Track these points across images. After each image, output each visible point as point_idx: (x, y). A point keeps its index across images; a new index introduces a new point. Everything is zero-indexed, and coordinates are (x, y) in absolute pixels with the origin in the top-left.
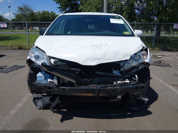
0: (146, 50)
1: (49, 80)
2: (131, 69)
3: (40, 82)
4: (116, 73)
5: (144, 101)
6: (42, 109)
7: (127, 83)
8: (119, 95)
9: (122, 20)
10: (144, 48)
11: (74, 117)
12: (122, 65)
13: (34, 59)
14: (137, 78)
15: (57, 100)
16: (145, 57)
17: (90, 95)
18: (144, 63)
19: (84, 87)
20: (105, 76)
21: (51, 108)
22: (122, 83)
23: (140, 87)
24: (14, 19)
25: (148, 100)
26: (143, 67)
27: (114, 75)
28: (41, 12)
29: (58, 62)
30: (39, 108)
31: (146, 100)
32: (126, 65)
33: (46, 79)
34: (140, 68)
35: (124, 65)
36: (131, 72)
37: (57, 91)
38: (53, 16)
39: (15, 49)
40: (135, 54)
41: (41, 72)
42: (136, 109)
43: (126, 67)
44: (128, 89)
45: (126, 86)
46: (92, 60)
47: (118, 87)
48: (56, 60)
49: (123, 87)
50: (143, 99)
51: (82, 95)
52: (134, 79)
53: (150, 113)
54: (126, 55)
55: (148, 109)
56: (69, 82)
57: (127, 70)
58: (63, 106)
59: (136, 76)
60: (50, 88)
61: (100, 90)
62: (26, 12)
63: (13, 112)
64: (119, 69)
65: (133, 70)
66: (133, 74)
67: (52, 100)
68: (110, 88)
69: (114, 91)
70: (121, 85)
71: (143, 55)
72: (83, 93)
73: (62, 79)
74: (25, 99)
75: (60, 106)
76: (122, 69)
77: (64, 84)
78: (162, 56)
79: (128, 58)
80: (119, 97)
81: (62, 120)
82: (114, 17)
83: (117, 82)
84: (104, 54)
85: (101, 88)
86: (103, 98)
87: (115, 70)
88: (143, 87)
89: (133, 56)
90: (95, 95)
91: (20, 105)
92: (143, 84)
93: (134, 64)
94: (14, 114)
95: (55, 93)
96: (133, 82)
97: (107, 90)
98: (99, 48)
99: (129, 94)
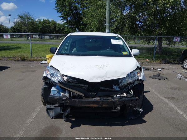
0: (140, 69)
1: (62, 94)
2: (128, 85)
3: (54, 95)
4: (116, 88)
5: (139, 111)
6: (54, 118)
7: (125, 96)
8: (118, 106)
9: (122, 41)
10: (138, 67)
11: (81, 125)
12: (121, 82)
13: (50, 76)
14: (132, 92)
15: (69, 110)
16: (139, 75)
17: (95, 106)
18: (138, 80)
19: (90, 100)
20: (107, 90)
21: (63, 116)
22: (120, 96)
23: (134, 99)
24: (13, 27)
25: (143, 110)
26: (138, 83)
27: (114, 90)
28: (42, 21)
29: (69, 79)
30: (52, 117)
31: (141, 110)
32: (124, 81)
33: (59, 92)
34: (136, 83)
35: (122, 81)
36: (128, 87)
37: (69, 103)
38: (54, 25)
39: (18, 60)
40: (131, 73)
41: (55, 87)
42: (132, 118)
43: (124, 83)
44: (125, 101)
45: (123, 99)
46: (97, 78)
47: (117, 100)
48: (68, 78)
49: (121, 99)
50: (138, 109)
51: (88, 105)
52: (130, 93)
53: (145, 122)
54: (123, 73)
55: (143, 119)
56: (79, 95)
57: (125, 85)
58: (71, 116)
59: (132, 90)
60: (63, 100)
61: (103, 102)
62: (27, 20)
63: (29, 121)
64: (118, 85)
65: (129, 85)
66: (129, 89)
67: (64, 110)
68: (111, 100)
69: (114, 102)
70: (120, 98)
71: (137, 73)
72: (90, 104)
73: (73, 92)
74: (38, 110)
75: (70, 116)
76: (121, 85)
77: (74, 97)
78: (162, 68)
79: (125, 76)
80: (118, 108)
81: (72, 127)
82: (114, 38)
83: (116, 96)
84: (106, 73)
85: (104, 101)
86: (105, 108)
87: (115, 85)
88: (137, 100)
89: (129, 74)
90: (99, 106)
91: (34, 115)
92: (137, 97)
93: (130, 80)
94: (31, 123)
95: (67, 104)
96: (129, 96)
97: (109, 102)
98: (103, 68)
99: (126, 105)
